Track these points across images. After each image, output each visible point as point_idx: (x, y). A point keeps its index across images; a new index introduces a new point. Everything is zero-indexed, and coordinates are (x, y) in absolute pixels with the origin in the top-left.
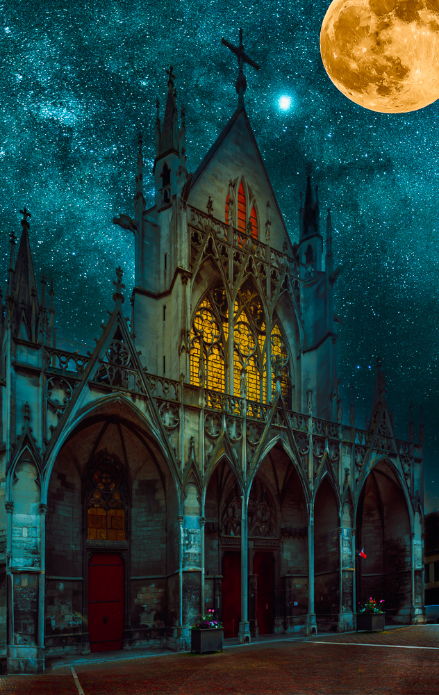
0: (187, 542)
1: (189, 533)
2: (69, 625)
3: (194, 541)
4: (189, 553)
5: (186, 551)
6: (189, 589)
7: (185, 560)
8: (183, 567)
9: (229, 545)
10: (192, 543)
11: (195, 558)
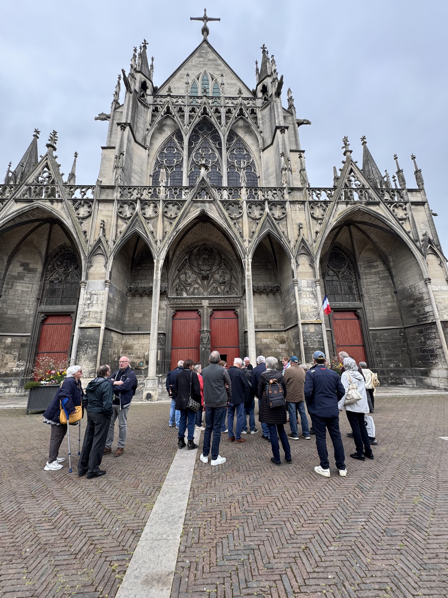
0: (89, 302)
1: (91, 294)
2: (12, 370)
3: (97, 301)
4: (90, 311)
5: (86, 310)
6: (86, 343)
7: (84, 317)
8: (81, 323)
9: (179, 304)
10: (94, 302)
11: (96, 315)
